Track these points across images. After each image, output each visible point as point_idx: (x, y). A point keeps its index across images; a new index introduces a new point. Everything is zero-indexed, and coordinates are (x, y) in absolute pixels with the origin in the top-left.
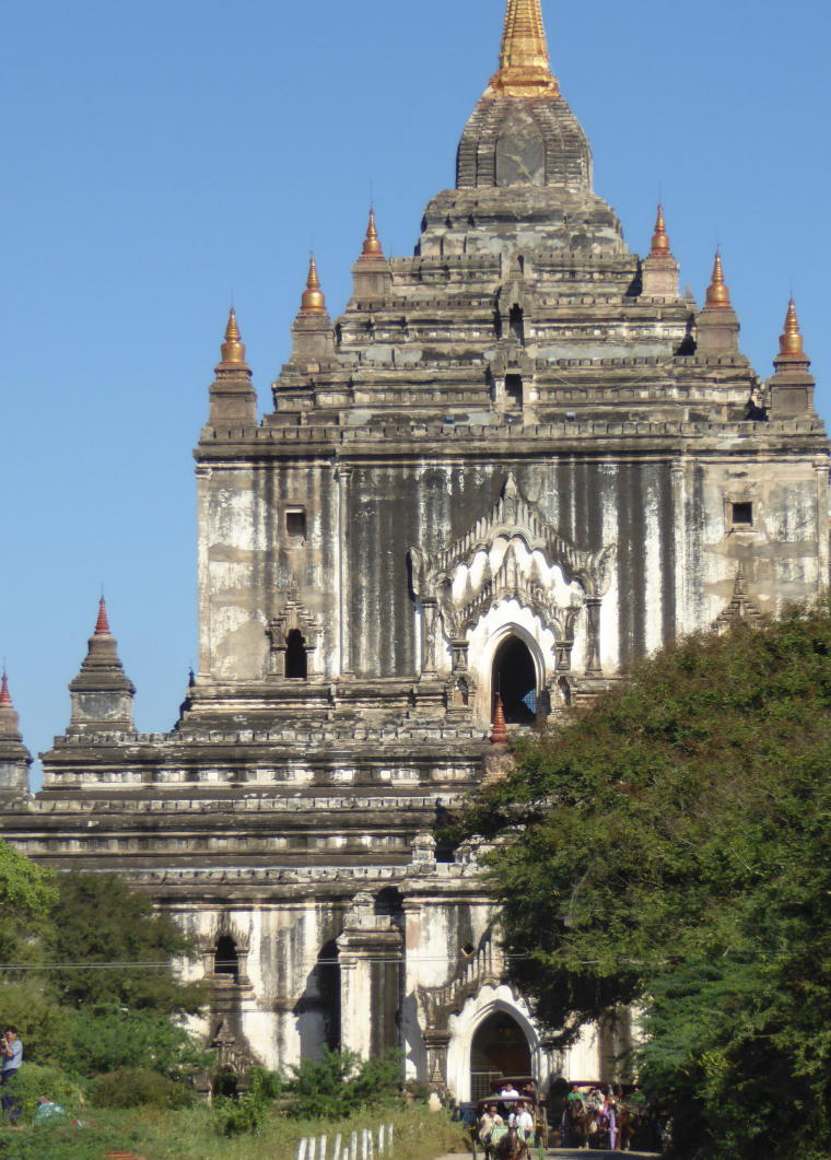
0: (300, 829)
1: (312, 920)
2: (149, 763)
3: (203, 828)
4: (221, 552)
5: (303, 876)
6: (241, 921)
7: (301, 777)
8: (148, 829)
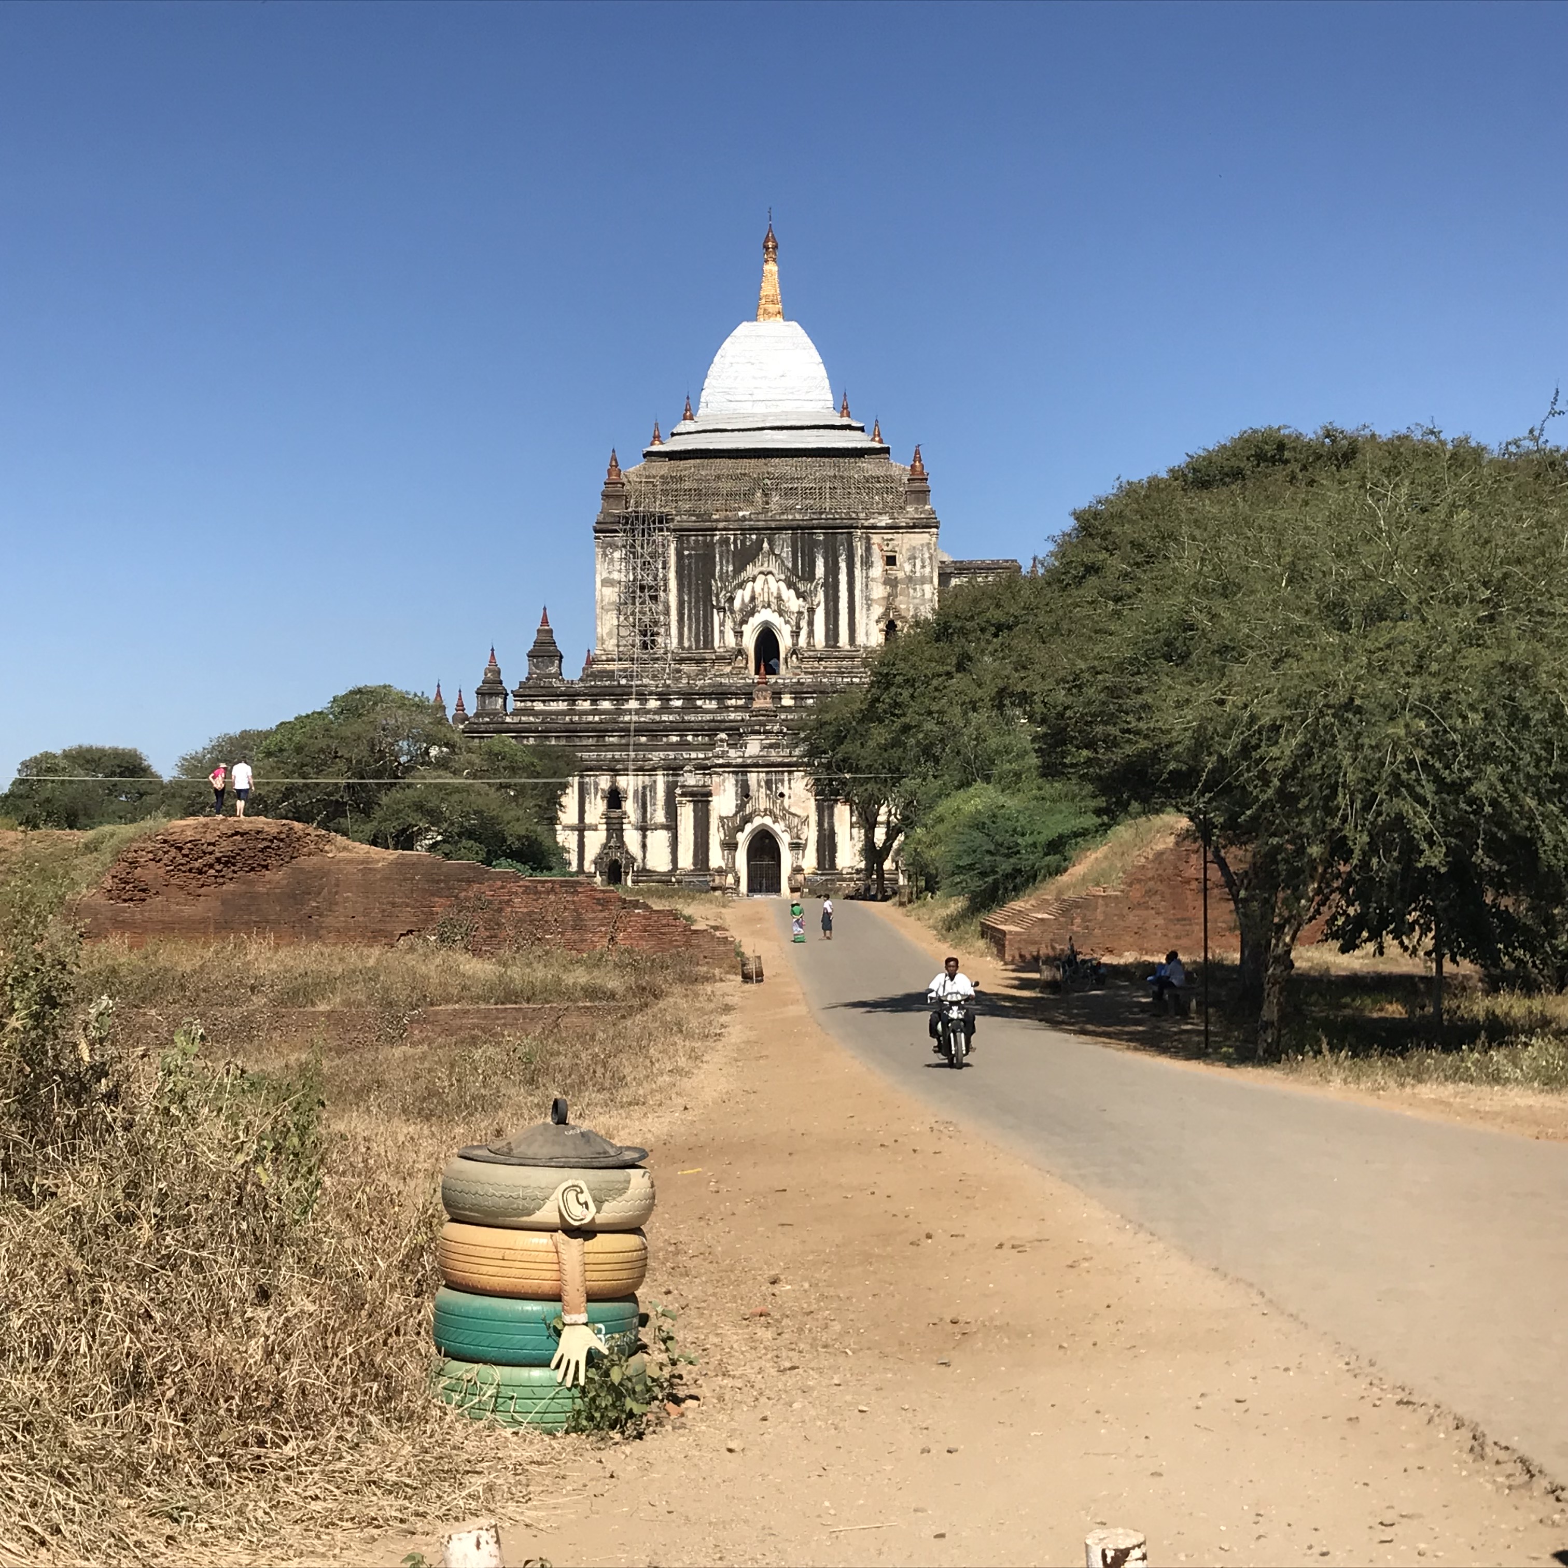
0: (654, 731)
1: (661, 781)
2: (572, 696)
3: (600, 732)
4: (607, 582)
5: (656, 757)
6: (623, 782)
7: (653, 704)
8: (572, 731)
